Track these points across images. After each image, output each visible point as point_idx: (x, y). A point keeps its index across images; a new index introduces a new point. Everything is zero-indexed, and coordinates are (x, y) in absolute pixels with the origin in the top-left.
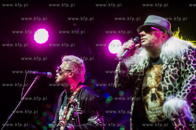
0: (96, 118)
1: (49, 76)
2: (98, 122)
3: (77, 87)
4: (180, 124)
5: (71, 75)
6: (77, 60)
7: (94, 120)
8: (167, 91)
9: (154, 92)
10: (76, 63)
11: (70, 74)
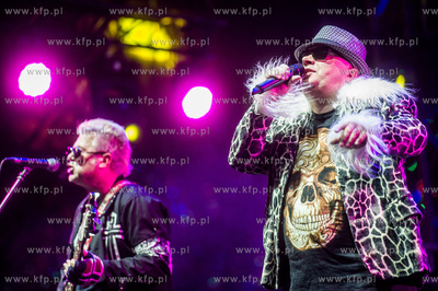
0: (154, 243)
1: (52, 168)
2: (156, 252)
3: (114, 185)
4: (375, 251)
5: (104, 161)
6: (114, 129)
7: (148, 248)
8: (346, 179)
9: (309, 184)
10: (111, 135)
11: (101, 159)
